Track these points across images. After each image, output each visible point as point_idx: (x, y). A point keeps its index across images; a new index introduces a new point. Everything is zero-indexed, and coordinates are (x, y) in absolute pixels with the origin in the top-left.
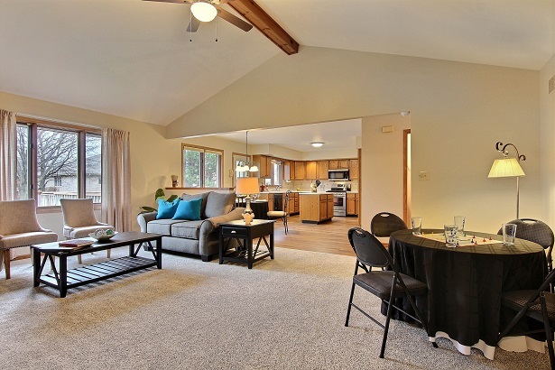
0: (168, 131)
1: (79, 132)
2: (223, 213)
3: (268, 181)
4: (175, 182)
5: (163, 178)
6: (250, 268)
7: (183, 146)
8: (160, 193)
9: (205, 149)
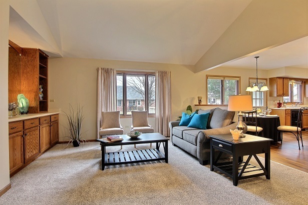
0: (196, 68)
1: (145, 75)
2: (222, 126)
3: (286, 99)
4: (200, 101)
5: (193, 99)
6: (236, 184)
7: (207, 77)
8: (189, 108)
9: (224, 77)
